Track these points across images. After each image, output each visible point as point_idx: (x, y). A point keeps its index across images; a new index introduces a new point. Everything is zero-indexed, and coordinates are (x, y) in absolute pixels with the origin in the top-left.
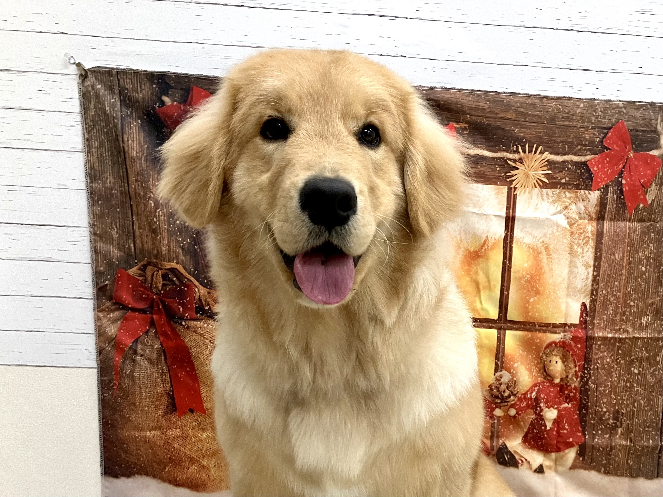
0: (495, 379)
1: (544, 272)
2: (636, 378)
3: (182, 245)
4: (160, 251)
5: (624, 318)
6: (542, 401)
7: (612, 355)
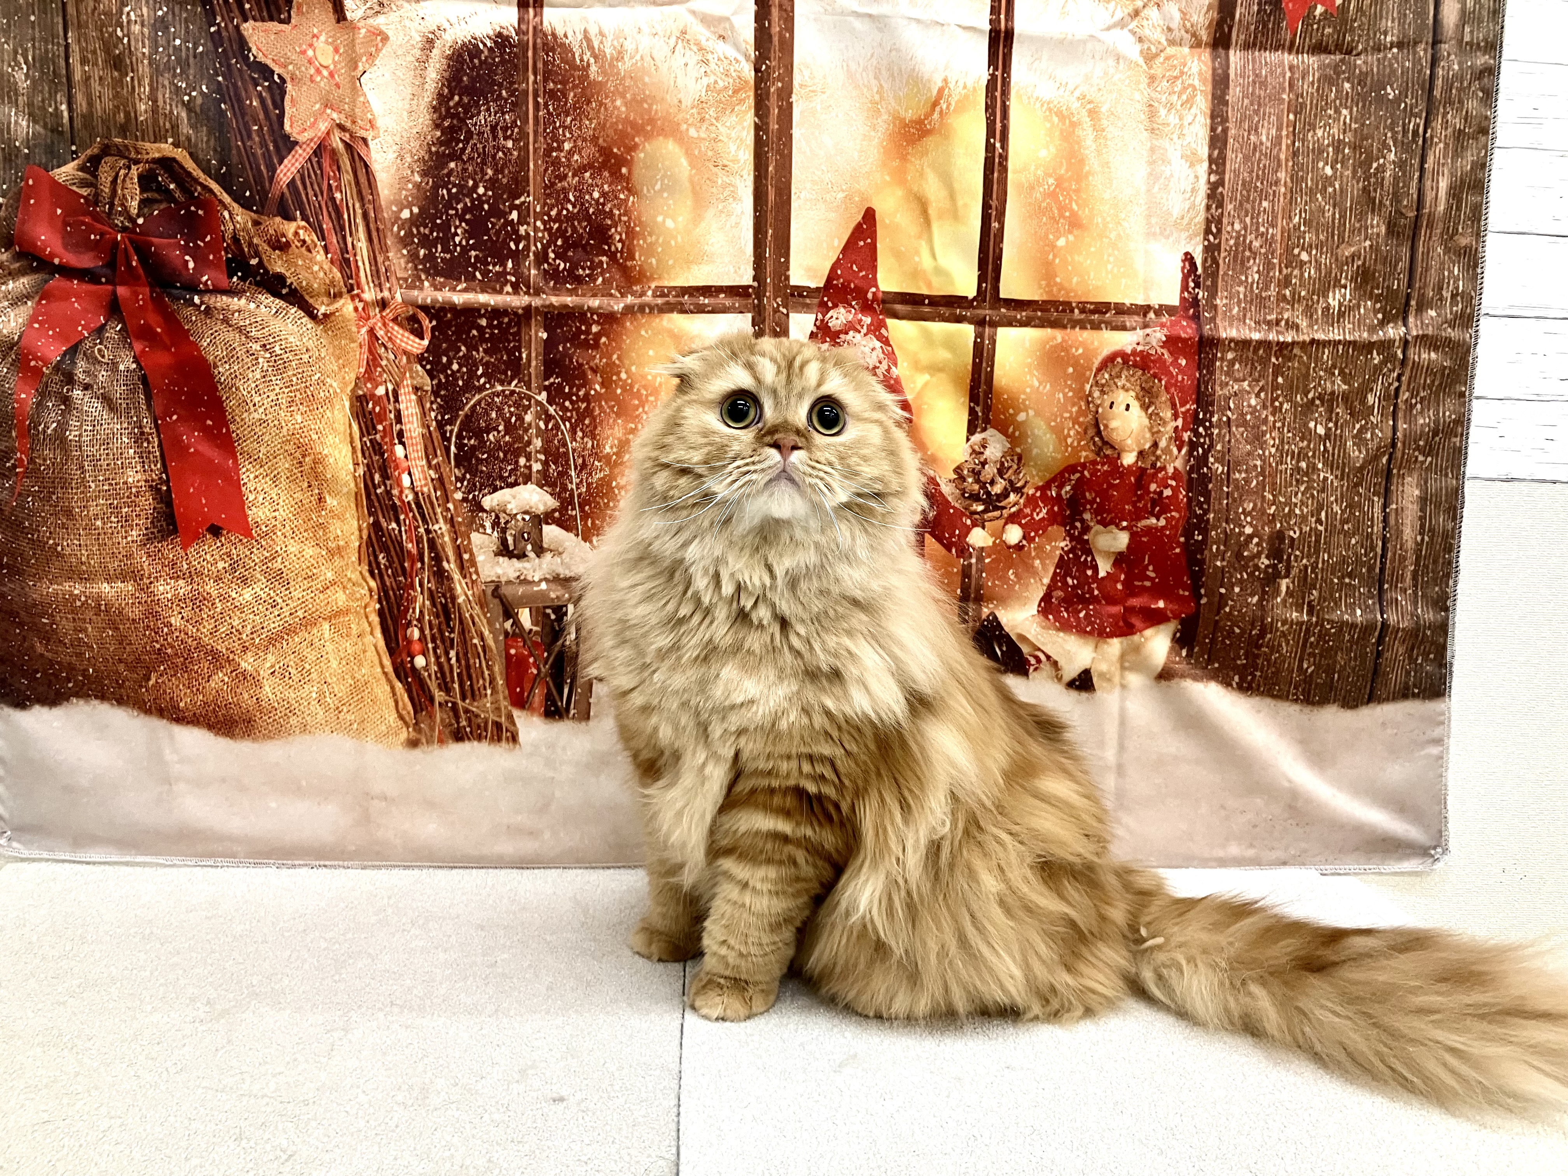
0: (970, 451)
1: (1089, 173)
2: (1322, 448)
3: (186, 98)
4: (133, 115)
5: (1288, 293)
6: (1088, 507)
7: (1262, 389)
